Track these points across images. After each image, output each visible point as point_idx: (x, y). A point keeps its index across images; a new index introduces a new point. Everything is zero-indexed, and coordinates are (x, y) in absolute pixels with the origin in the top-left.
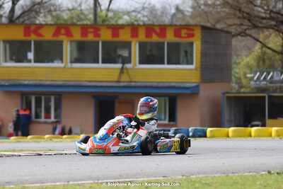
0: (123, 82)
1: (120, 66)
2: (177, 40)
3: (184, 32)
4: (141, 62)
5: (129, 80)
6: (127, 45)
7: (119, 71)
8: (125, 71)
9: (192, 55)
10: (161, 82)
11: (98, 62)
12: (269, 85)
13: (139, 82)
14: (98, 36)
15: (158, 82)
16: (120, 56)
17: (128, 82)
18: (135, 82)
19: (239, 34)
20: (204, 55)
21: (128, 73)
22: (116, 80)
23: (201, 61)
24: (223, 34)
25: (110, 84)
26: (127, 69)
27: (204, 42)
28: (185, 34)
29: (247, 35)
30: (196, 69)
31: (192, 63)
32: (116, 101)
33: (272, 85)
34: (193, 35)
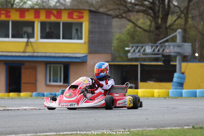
0: (28, 52)
1: (25, 40)
2: (70, 20)
3: (75, 15)
4: (42, 37)
5: (33, 51)
6: (32, 24)
7: (25, 44)
8: (30, 44)
9: (81, 33)
10: (58, 53)
11: (9, 37)
12: (142, 56)
13: (40, 52)
14: (9, 17)
15: (55, 53)
16: (25, 32)
17: (32, 52)
18: (37, 52)
19: (117, 17)
20: (91, 32)
21: (32, 46)
22: (22, 51)
23: (89, 38)
24: (105, 17)
25: (18, 54)
26: (31, 42)
27: (91, 22)
28: (77, 16)
29: (123, 17)
30: (85, 43)
31: (81, 38)
32: (23, 67)
33: (144, 56)
34: (82, 17)
